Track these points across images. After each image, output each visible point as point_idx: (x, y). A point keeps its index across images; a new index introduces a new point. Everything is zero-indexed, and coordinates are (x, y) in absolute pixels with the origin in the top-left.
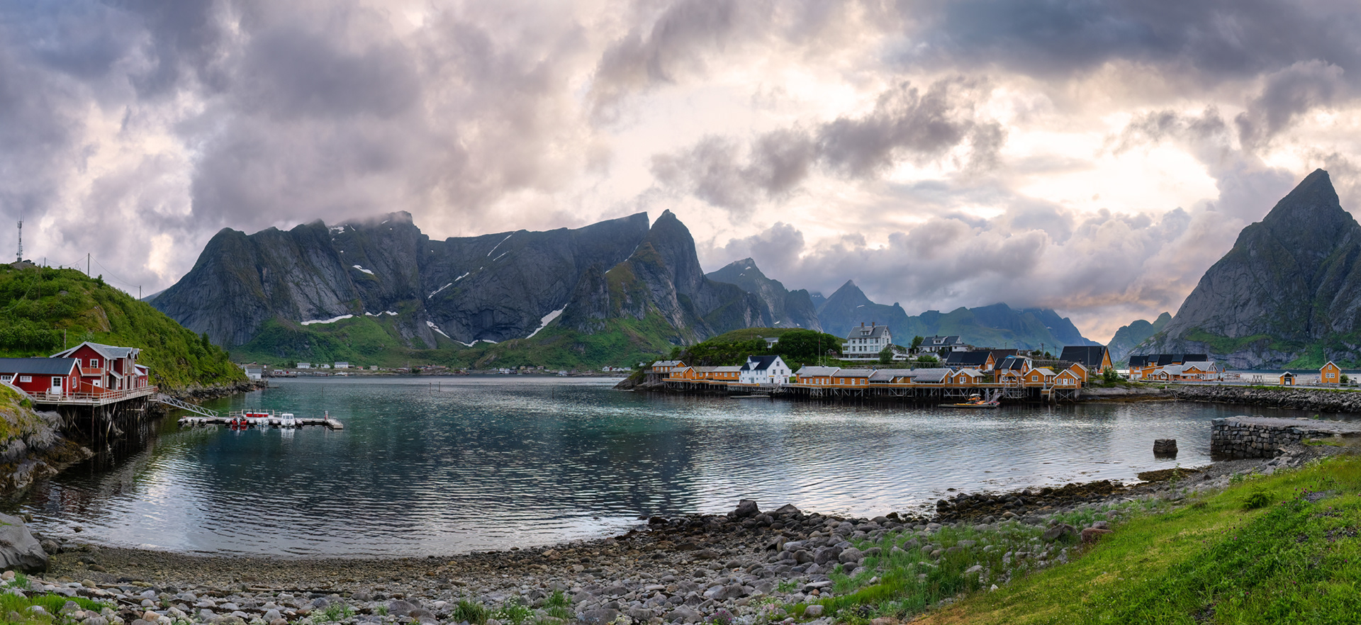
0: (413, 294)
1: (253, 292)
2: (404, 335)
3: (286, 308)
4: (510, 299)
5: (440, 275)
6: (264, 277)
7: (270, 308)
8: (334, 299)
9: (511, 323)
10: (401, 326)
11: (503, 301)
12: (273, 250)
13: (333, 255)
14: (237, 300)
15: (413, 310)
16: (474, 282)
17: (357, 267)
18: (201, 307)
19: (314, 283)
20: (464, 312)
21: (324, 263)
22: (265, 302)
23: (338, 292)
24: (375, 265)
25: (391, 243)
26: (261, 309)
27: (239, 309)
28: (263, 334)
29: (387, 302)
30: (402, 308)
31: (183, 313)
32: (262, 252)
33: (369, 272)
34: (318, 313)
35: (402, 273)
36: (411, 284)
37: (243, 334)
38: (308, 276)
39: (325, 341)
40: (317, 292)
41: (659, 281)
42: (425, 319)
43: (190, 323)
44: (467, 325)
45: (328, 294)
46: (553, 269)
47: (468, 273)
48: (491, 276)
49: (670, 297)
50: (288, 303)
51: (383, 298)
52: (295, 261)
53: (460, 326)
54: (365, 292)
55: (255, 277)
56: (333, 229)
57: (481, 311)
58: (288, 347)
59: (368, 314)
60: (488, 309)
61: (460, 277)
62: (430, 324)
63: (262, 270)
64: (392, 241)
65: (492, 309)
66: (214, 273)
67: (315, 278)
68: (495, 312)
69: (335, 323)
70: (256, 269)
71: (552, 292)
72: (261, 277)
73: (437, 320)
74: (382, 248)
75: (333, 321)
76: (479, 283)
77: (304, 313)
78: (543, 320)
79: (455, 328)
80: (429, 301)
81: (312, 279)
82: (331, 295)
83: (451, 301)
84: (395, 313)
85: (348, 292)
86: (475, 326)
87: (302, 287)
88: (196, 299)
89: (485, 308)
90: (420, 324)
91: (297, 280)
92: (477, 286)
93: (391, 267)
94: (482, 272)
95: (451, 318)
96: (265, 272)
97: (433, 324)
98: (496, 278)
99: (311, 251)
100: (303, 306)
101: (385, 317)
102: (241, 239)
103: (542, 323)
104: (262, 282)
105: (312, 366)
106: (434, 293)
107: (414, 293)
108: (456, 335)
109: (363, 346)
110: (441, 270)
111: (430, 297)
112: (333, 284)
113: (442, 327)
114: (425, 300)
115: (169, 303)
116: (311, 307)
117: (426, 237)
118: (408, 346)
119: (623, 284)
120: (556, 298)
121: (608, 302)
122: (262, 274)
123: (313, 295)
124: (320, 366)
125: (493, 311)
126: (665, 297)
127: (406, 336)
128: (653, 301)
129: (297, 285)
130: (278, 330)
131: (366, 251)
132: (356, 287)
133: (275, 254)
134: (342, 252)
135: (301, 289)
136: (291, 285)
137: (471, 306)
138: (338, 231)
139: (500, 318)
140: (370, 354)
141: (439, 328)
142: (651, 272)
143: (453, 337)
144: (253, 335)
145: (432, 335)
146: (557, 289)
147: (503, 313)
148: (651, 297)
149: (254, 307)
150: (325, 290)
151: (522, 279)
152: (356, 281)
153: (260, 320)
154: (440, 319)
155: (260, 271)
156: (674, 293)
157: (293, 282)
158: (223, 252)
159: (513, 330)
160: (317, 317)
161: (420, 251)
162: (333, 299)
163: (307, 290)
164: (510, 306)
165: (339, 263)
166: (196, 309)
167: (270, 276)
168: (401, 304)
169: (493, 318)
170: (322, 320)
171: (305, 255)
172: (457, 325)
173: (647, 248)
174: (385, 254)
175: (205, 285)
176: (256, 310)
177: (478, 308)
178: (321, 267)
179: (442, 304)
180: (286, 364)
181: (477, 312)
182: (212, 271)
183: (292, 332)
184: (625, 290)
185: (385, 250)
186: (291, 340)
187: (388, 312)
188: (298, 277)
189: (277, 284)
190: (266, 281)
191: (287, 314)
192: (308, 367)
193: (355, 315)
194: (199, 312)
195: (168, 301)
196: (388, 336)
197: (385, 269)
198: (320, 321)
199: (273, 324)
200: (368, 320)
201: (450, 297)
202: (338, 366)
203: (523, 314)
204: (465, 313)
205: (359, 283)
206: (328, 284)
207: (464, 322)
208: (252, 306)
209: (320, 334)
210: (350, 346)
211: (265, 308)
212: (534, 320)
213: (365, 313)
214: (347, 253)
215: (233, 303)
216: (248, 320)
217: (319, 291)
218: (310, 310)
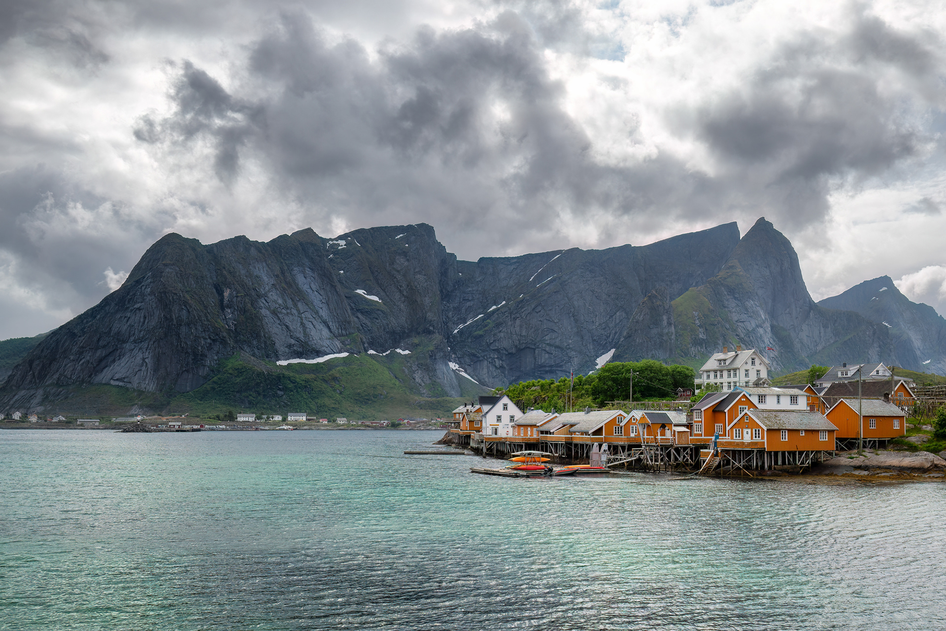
0: (431, 328)
1: (208, 320)
2: (418, 380)
3: (255, 343)
4: (556, 334)
5: (468, 304)
6: (225, 302)
7: (231, 342)
8: (325, 332)
9: (558, 365)
10: (414, 368)
11: (547, 338)
12: (241, 267)
13: (326, 277)
14: (184, 330)
15: (431, 348)
16: (511, 313)
17: (360, 292)
18: (132, 339)
19: (298, 311)
20: (497, 351)
21: (313, 286)
22: (225, 334)
23: (330, 324)
24: (384, 290)
25: (406, 263)
26: (218, 343)
27: (186, 343)
28: (219, 376)
29: (397, 338)
30: (417, 345)
31: (104, 347)
32: (224, 268)
33: (375, 298)
34: (301, 350)
35: (419, 300)
36: (430, 316)
37: (190, 376)
38: (290, 303)
39: (306, 387)
40: (302, 323)
41: (747, 310)
42: (447, 358)
43: (114, 361)
44: (502, 367)
45: (317, 326)
46: (613, 296)
47: (504, 303)
48: (533, 306)
49: (761, 331)
50: (258, 336)
51: (393, 333)
52: (272, 281)
53: (492, 369)
54: (369, 324)
55: (212, 300)
56: (331, 242)
57: (520, 350)
58: (254, 395)
59: (371, 352)
60: (529, 348)
61: (494, 307)
62: (453, 366)
63: (223, 292)
64: (408, 260)
65: (533, 347)
66: (152, 293)
67: (300, 305)
68: (537, 352)
69: (324, 363)
70: (214, 290)
71: (611, 325)
72: (222, 300)
73: (463, 361)
74: (394, 268)
75: (321, 360)
76: (518, 315)
77: (281, 348)
78: (598, 361)
79: (485, 371)
80: (454, 337)
81: (295, 305)
82: (321, 326)
83: (481, 336)
84: (407, 352)
85: (344, 324)
86: (511, 369)
87: (280, 316)
88: (125, 327)
89: (524, 346)
90: (440, 367)
91: (273, 306)
92: (515, 319)
93: (405, 293)
94: (522, 301)
95: (481, 359)
96: (227, 293)
97: (457, 366)
98: (539, 308)
99: (296, 270)
100: (280, 340)
101: (394, 355)
102: (194, 249)
103: (597, 364)
104: (222, 307)
105: (258, 418)
106: (461, 326)
107: (433, 326)
108: (487, 380)
109: (359, 394)
110: (470, 298)
111: (456, 331)
112: (324, 313)
113: (470, 370)
114: (448, 336)
115: (84, 333)
116: (293, 341)
117: (453, 256)
118: (421, 394)
119: (696, 314)
120: (616, 333)
121: (673, 337)
122: (223, 296)
123: (295, 326)
124: (268, 418)
125: (534, 349)
126: (754, 330)
127: (420, 381)
128: (737, 335)
129: (274, 313)
130: (240, 371)
131: (372, 273)
132: (357, 317)
133: (243, 272)
134: (342, 272)
135: (279, 319)
136: (264, 312)
137: (505, 344)
138: (339, 245)
139: (544, 359)
140: (366, 403)
141: (466, 372)
142: (735, 298)
143: (482, 383)
144: (205, 378)
145: (455, 380)
146: (618, 321)
147: (548, 353)
148: (735, 330)
149: (209, 341)
150: (313, 320)
151: (572, 310)
152: (358, 310)
153: (216, 358)
154: (467, 360)
155: (220, 293)
156: (767, 325)
157: (268, 308)
158: (166, 265)
159: (559, 374)
160: (300, 355)
161: (444, 273)
162: (323, 333)
163: (287, 320)
164: (557, 344)
165: (333, 287)
166: (124, 342)
167: (235, 300)
168: (416, 340)
169: (535, 359)
170: (307, 359)
171: (287, 274)
172: (488, 368)
173: (732, 267)
174: (399, 277)
175: (139, 309)
176: (211, 344)
177: (516, 347)
178: (309, 290)
179: (470, 340)
180: (222, 415)
181: (514, 351)
182: (149, 290)
183: (260, 374)
184: (697, 322)
185: (398, 271)
186: (258, 384)
187: (398, 351)
188: (275, 302)
189: (244, 311)
190: (229, 307)
191: (256, 351)
192: (251, 419)
193: (351, 353)
194: (127, 346)
195: (82, 330)
196: (394, 381)
197: (397, 296)
198: (303, 361)
199: (233, 363)
200: (370, 360)
201: (481, 333)
202: (293, 418)
203: (574, 353)
204: (499, 352)
205: (362, 313)
206: (317, 313)
207: (497, 364)
208: (205, 339)
209: (300, 378)
210: (341, 393)
211: (223, 342)
212: (586, 362)
213: (366, 351)
214: (348, 274)
215: (178, 335)
216: (199, 357)
217: (304, 321)
218: (290, 346)
